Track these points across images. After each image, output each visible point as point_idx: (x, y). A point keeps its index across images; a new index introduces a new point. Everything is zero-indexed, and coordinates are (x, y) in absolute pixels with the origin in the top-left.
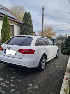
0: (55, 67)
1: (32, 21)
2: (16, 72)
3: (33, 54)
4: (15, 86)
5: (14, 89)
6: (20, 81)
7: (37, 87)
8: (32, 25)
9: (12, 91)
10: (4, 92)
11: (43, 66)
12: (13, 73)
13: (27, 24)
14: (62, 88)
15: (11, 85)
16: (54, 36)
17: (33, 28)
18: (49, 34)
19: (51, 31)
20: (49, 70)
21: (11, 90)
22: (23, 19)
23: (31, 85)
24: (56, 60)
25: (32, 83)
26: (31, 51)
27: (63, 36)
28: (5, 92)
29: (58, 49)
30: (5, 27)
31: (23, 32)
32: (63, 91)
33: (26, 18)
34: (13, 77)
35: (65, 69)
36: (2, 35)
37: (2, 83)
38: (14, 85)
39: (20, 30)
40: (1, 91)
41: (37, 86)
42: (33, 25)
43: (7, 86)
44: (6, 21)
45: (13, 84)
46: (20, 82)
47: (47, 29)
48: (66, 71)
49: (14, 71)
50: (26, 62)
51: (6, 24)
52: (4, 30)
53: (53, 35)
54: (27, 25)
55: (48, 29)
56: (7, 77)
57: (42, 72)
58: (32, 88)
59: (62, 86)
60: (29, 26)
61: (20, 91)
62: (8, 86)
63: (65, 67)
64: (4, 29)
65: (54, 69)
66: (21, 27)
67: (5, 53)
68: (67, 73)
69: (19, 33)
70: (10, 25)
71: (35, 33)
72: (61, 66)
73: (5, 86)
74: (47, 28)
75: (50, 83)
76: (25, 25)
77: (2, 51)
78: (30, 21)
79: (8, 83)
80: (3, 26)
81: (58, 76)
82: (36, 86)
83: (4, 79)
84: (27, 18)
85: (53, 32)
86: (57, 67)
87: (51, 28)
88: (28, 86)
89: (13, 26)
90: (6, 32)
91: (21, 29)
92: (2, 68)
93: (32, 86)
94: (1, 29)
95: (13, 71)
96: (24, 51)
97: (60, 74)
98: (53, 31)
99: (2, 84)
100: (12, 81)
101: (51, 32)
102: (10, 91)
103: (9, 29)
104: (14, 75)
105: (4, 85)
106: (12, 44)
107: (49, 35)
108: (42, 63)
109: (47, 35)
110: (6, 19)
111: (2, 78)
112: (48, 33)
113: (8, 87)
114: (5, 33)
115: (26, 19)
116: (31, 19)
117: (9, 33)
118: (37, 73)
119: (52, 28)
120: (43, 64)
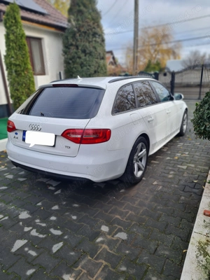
0: (176, 169)
1: (101, 18)
2: (62, 192)
3: (107, 141)
4: (63, 235)
5: (61, 244)
6: (74, 217)
7: (123, 236)
8: (100, 33)
9: (56, 248)
10: (33, 253)
11: (139, 169)
12: (56, 193)
13: (82, 30)
14: (192, 240)
15: (52, 231)
16: (175, 58)
17: (103, 40)
18: (158, 52)
19: (167, 43)
20: (156, 179)
21: (52, 247)
22: (70, 11)
23: (105, 229)
24: (180, 145)
25: (109, 223)
26: (100, 133)
27: (204, 56)
28: (37, 252)
29: (186, 109)
30: (13, 48)
31: (74, 57)
32: (196, 249)
33: (79, 6)
34: (56, 207)
35: (205, 174)
36: (10, 74)
37: (28, 227)
38: (58, 233)
39: (62, 52)
40: (26, 249)
41: (123, 233)
42: (102, 33)
43: (41, 236)
44: (14, 28)
45: (56, 228)
46: (74, 220)
47: (153, 36)
48: (207, 184)
49: (57, 188)
50: (88, 167)
51: (16, 37)
52: (12, 57)
53: (172, 57)
54: (85, 33)
55: (155, 36)
56: (40, 207)
57: (137, 186)
58: (109, 237)
59: (193, 234)
60: (91, 36)
61: (76, 247)
62: (43, 234)
63: (205, 166)
64: (13, 55)
65: (170, 176)
66: (66, 41)
67: (24, 140)
68: (208, 191)
69: (62, 61)
70: (29, 38)
71: (111, 52)
72: (193, 166)
73: (37, 234)
74: (151, 31)
75: (160, 220)
76: (78, 35)
77: (16, 134)
78: (93, 19)
79: (44, 225)
80: (8, 45)
81: (183, 198)
82: (120, 230)
83: (31, 214)
84: (82, 8)
85: (170, 45)
86: (181, 170)
87: (163, 30)
88: (98, 234)
89: (39, 40)
90: (19, 65)
91: (67, 47)
92: (21, 180)
93: (109, 233)
94: (5, 56)
95: (53, 188)
96: (79, 136)
97: (190, 190)
98: (171, 42)
99: (26, 229)
100: (53, 218)
101: (164, 47)
102: (50, 250)
103: (28, 54)
104: (57, 200)
105: (34, 233)
106: (42, 115)
107: (159, 57)
108: (137, 161)
109: (152, 55)
110: (15, 18)
111: (26, 212)
112: (155, 51)
113: (45, 238)
114: (19, 69)
115: (80, 12)
116: (95, 10)
117: (30, 66)
118: (122, 191)
119: (167, 33)
120: (140, 163)
